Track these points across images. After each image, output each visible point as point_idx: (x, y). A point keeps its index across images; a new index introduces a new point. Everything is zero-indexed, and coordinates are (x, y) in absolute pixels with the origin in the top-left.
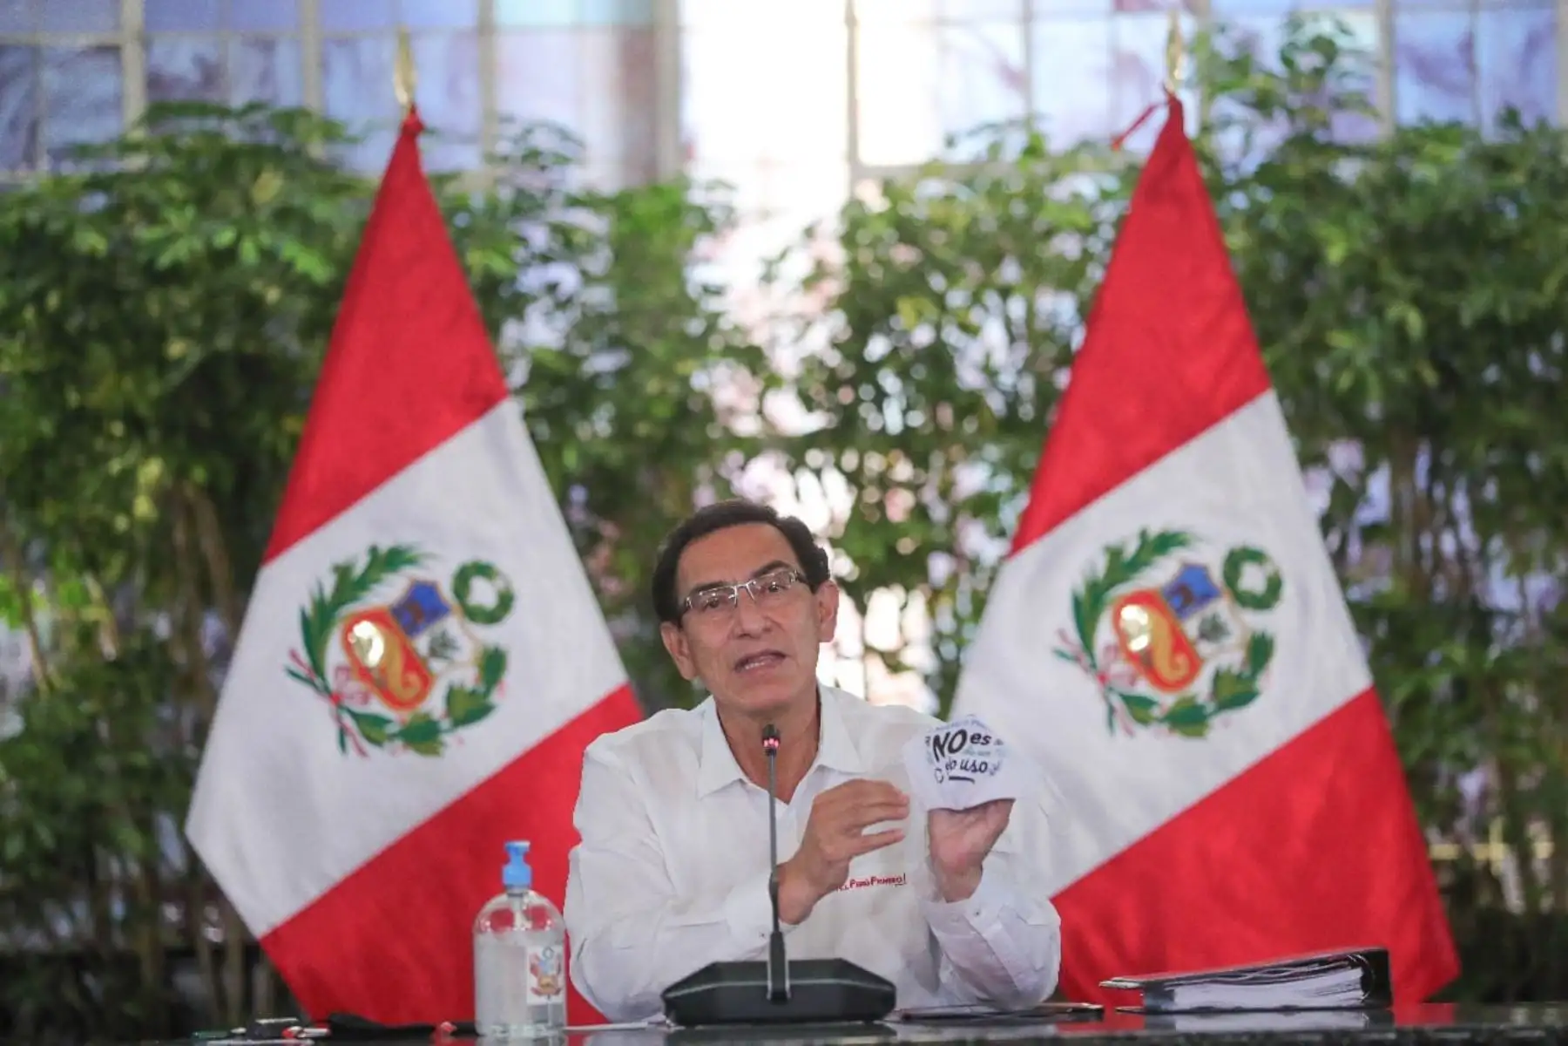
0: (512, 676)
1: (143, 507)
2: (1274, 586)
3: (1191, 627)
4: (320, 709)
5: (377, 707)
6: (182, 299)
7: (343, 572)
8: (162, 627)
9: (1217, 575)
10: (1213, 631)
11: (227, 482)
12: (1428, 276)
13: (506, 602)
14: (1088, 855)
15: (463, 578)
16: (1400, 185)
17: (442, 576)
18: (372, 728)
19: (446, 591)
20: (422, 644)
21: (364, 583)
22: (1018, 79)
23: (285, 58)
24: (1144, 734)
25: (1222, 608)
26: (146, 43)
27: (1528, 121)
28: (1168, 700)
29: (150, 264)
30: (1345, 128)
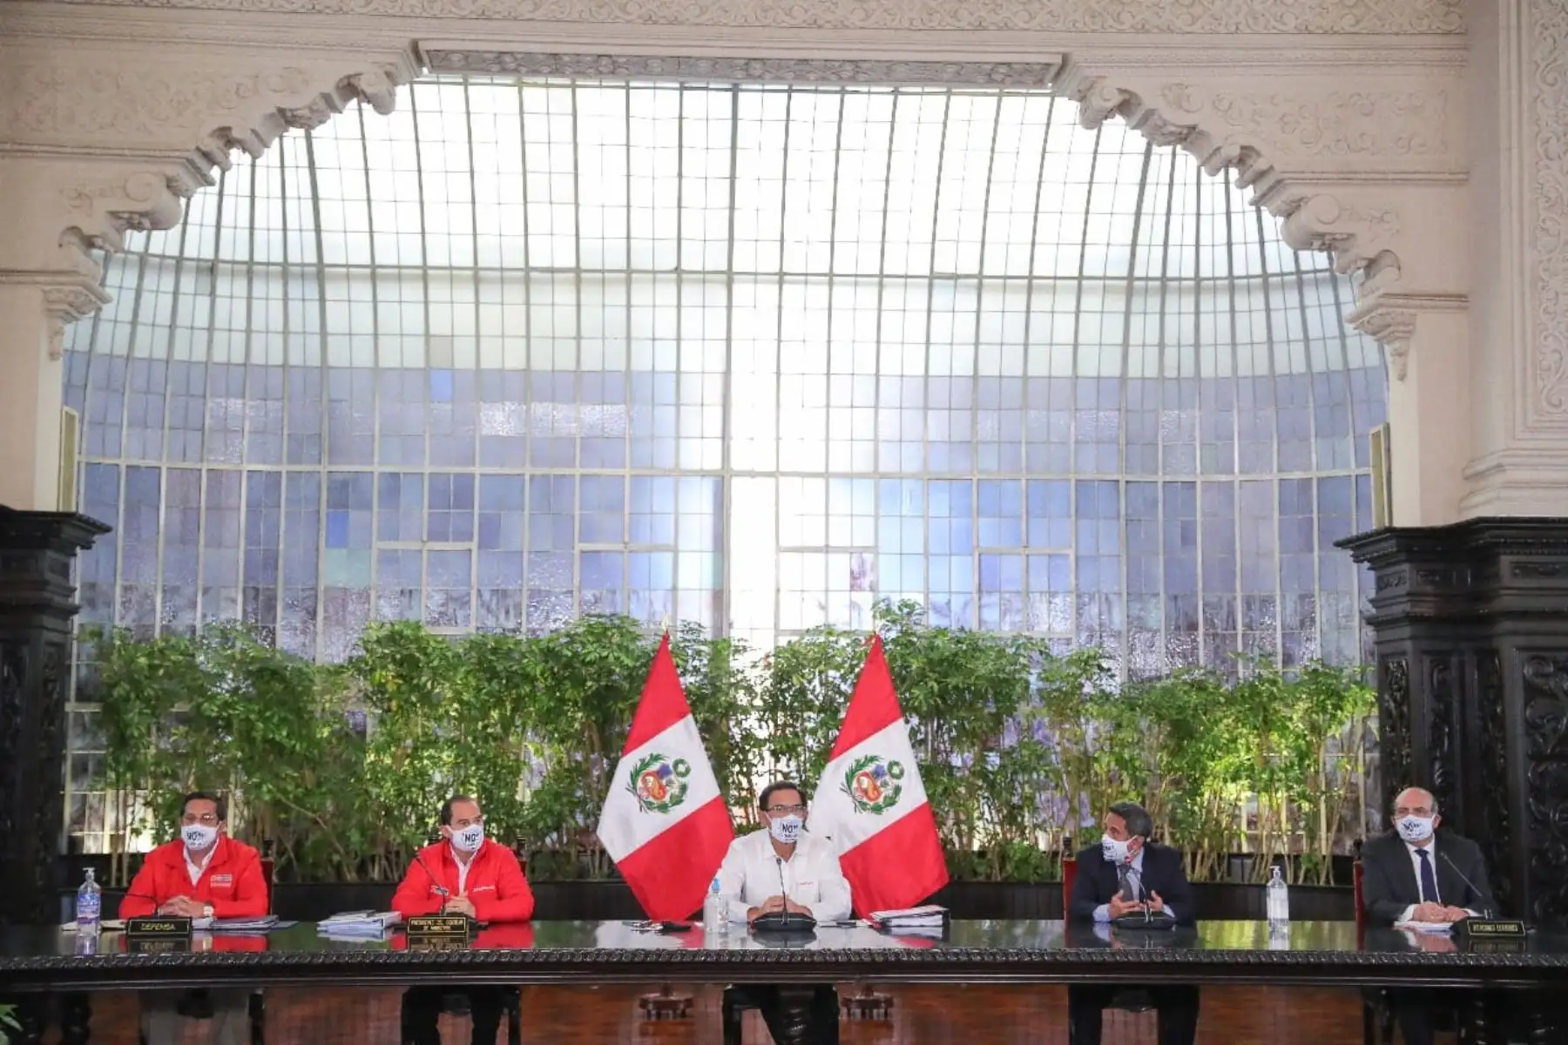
0: (688, 792)
1: (577, 725)
2: (902, 773)
3: (878, 783)
4: (635, 799)
5: (651, 799)
6: (592, 670)
7: (643, 761)
8: (579, 757)
9: (886, 768)
10: (885, 784)
11: (601, 720)
12: (939, 673)
13: (688, 771)
14: (848, 846)
15: (676, 764)
16: (932, 648)
17: (670, 763)
18: (650, 806)
19: (671, 768)
20: (664, 782)
21: (648, 764)
22: (824, 608)
23: (618, 597)
24: (864, 813)
25: (887, 778)
26: (580, 591)
27: (967, 629)
28: (872, 803)
29: (583, 661)
30: (919, 630)
